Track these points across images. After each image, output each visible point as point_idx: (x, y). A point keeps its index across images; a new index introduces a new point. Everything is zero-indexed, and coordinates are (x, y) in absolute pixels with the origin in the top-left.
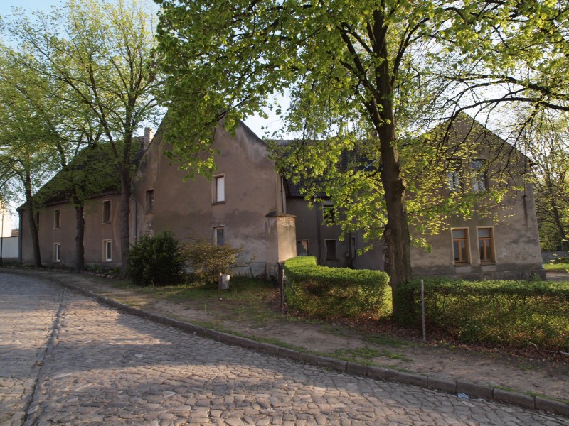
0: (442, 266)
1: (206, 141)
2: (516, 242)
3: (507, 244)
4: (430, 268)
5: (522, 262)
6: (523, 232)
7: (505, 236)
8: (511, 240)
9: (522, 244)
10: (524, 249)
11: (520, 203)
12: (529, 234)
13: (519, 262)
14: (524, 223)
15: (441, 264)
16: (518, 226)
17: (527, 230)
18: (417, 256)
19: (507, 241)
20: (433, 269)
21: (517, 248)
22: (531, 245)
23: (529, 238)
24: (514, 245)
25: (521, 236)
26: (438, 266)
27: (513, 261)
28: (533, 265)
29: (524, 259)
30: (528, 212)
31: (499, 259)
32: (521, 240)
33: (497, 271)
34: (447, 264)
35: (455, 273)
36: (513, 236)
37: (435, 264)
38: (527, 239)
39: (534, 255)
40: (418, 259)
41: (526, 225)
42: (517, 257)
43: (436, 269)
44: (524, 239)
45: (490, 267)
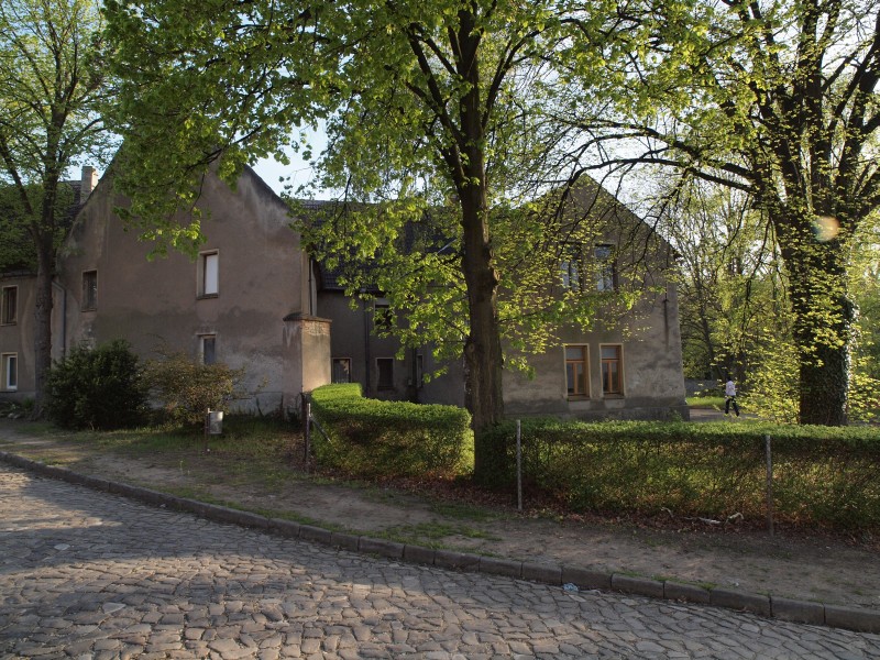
0: (550, 400)
1: (188, 195)
2: (652, 366)
3: (640, 369)
4: (532, 402)
5: (660, 394)
6: (662, 352)
7: (639, 358)
8: (645, 363)
9: (660, 369)
10: (662, 376)
11: (660, 310)
12: (670, 356)
13: (655, 395)
14: (663, 339)
15: (547, 397)
16: (656, 343)
17: (667, 351)
18: (514, 386)
19: (641, 364)
20: (537, 405)
21: (654, 375)
22: (672, 371)
23: (669, 360)
24: (650, 371)
25: (660, 358)
26: (544, 400)
27: (648, 393)
28: (674, 399)
29: (663, 391)
30: (670, 324)
31: (629, 390)
32: (660, 363)
33: (625, 407)
34: (558, 397)
35: (567, 411)
36: (649, 357)
37: (539, 397)
38: (667, 363)
39: (675, 384)
40: (514, 390)
41: (666, 342)
42: (653, 388)
43: (542, 404)
44: (663, 362)
45: (616, 401)
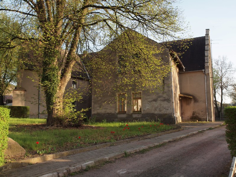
0: (111, 113)
2: (155, 100)
3: (149, 102)
4: (104, 114)
5: (159, 112)
6: (160, 94)
7: (149, 97)
8: (152, 99)
9: (159, 102)
10: (160, 105)
12: (165, 95)
13: (156, 112)
14: (162, 89)
15: (110, 112)
16: (158, 91)
17: (163, 93)
18: (98, 108)
19: (150, 100)
20: (106, 115)
21: (156, 104)
22: (166, 102)
23: (164, 98)
24: (154, 102)
25: (160, 97)
26: (108, 113)
27: (153, 112)
28: (166, 114)
29: (160, 111)
30: (165, 82)
31: (144, 110)
32: (159, 99)
33: (141, 117)
34: (113, 112)
35: (117, 118)
36: (154, 97)
37: (107, 112)
38: (164, 99)
39: (167, 108)
40: (98, 110)
42: (155, 110)
44: (161, 99)
45: (137, 115)
